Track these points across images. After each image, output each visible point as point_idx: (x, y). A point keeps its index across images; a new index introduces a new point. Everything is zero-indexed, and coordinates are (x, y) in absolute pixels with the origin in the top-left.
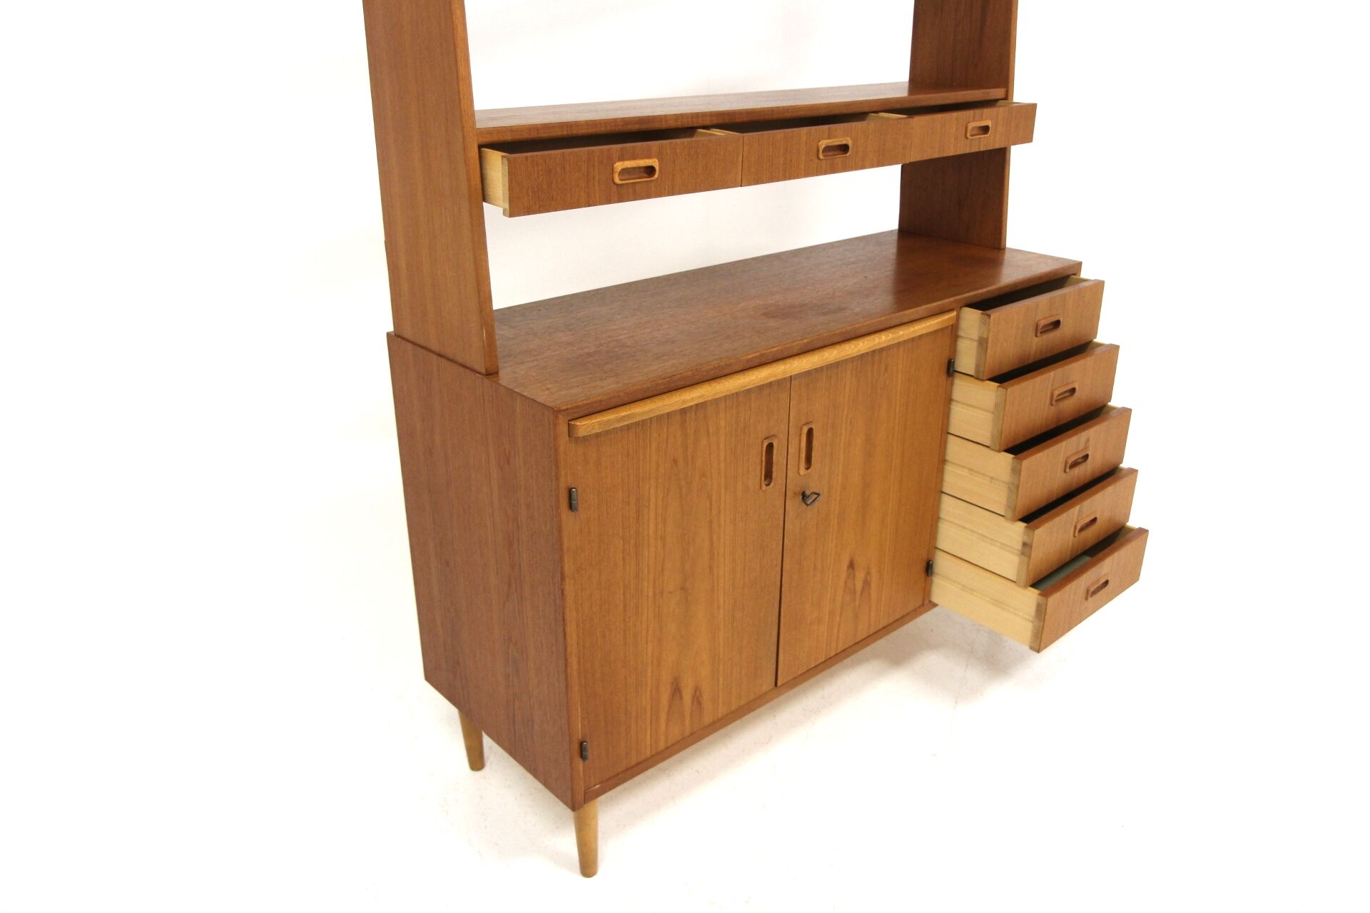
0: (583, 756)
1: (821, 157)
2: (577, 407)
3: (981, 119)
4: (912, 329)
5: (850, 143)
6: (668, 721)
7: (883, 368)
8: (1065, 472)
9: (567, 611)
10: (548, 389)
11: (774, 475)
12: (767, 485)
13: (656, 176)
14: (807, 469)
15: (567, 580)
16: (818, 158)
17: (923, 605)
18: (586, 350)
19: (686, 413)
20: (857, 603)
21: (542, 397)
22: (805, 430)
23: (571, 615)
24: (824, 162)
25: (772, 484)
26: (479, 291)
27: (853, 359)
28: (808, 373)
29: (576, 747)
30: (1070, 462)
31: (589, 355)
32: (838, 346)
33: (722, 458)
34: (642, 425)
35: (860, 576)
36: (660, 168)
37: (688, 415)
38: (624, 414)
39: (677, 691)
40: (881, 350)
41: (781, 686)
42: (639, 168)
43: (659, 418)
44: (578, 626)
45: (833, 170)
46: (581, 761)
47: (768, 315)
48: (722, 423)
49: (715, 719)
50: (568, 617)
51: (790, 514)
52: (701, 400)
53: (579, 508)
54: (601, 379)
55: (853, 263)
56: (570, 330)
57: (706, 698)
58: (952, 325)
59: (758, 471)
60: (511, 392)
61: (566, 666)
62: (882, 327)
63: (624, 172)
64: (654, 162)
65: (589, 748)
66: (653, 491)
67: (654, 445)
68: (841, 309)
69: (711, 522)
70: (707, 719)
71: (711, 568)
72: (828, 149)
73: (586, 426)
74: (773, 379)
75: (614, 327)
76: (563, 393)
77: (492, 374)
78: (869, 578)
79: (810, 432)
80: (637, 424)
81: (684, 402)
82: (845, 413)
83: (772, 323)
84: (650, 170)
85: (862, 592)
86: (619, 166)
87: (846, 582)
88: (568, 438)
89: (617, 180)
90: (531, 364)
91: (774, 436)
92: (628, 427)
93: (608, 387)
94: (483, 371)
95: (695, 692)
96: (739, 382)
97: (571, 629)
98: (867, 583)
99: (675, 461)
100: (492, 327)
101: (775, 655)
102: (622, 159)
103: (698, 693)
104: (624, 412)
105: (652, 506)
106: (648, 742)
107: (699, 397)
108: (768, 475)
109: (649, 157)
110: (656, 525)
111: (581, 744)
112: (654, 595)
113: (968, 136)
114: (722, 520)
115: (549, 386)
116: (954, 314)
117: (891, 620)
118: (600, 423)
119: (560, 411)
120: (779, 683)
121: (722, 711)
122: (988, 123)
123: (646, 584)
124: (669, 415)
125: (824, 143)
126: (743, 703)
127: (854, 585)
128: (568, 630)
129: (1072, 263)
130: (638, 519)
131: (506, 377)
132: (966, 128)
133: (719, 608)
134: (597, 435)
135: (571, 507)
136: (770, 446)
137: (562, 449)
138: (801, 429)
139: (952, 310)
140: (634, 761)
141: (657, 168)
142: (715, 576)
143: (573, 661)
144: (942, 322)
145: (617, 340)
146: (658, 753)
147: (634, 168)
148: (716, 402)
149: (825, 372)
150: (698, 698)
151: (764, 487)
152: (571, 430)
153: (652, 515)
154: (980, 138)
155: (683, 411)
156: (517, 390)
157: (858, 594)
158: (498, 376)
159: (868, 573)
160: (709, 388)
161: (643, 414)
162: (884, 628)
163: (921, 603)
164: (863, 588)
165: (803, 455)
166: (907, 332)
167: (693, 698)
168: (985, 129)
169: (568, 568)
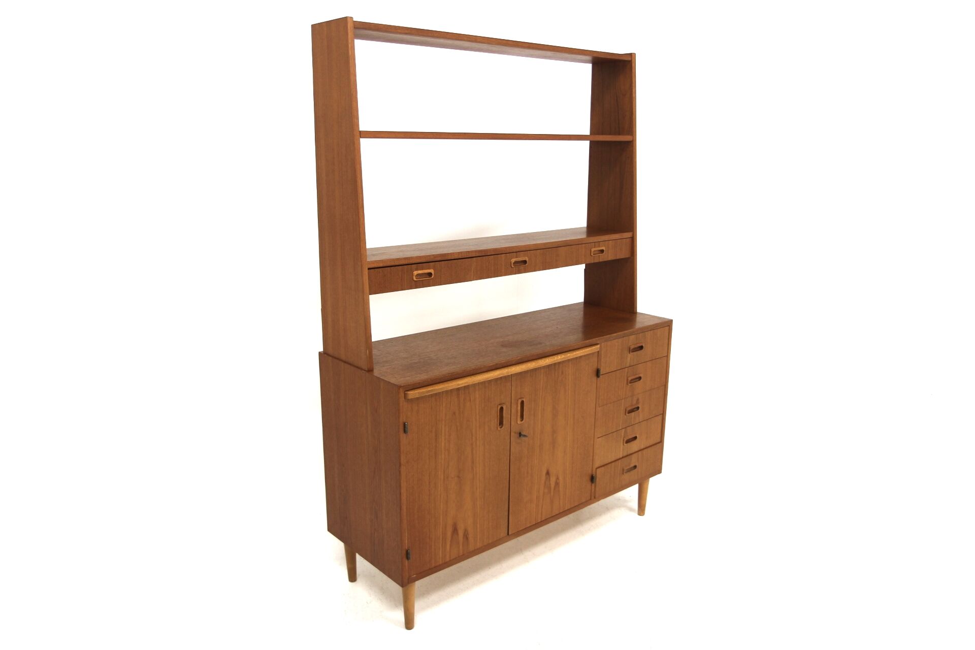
0: (408, 558)
1: (513, 266)
2: (409, 385)
3: (599, 246)
4: (575, 353)
5: (527, 260)
6: (451, 546)
7: (560, 373)
8: (625, 414)
9: (402, 481)
10: (396, 378)
11: (504, 423)
12: (501, 428)
13: (433, 277)
14: (522, 421)
15: (402, 467)
16: (511, 267)
17: (591, 499)
18: (414, 361)
19: (459, 390)
20: (552, 494)
21: (393, 381)
22: (520, 401)
23: (404, 485)
24: (514, 268)
25: (503, 428)
26: (366, 333)
27: (544, 367)
28: (521, 373)
29: (404, 552)
30: (628, 409)
31: (416, 363)
32: (536, 361)
33: (477, 412)
34: (437, 395)
35: (553, 480)
36: (434, 273)
37: (460, 391)
38: (429, 389)
39: (455, 530)
40: (559, 363)
41: (511, 535)
42: (425, 273)
43: (447, 392)
44: (407, 490)
45: (519, 272)
46: (407, 561)
47: (504, 345)
48: (477, 396)
49: (476, 548)
50: (402, 485)
51: (513, 444)
52: (466, 385)
53: (408, 433)
54: (420, 374)
55: (553, 320)
56: (406, 352)
57: (471, 537)
58: (598, 351)
59: (496, 421)
60: (378, 378)
61: (401, 509)
62: (559, 352)
63: (418, 275)
64: (432, 271)
65: (411, 554)
66: (443, 426)
67: (444, 405)
68: (540, 343)
69: (472, 444)
70: (471, 548)
71: (472, 468)
72: (516, 263)
73: (412, 394)
74: (502, 376)
75: (428, 351)
76: (402, 379)
77: (370, 370)
78: (558, 481)
79: (522, 403)
80: (436, 394)
81: (458, 385)
82: (541, 394)
83: (504, 350)
84: (430, 274)
85: (554, 489)
86: (415, 273)
87: (545, 483)
88: (404, 399)
89: (415, 279)
90: (388, 367)
91: (504, 403)
92: (432, 396)
93: (423, 377)
94: (367, 369)
95: (465, 533)
96: (485, 377)
97: (403, 491)
98: (557, 484)
99: (454, 413)
100: (371, 349)
101: (507, 517)
102: (417, 269)
103: (466, 533)
104: (430, 388)
105: (443, 434)
106: (441, 556)
107: (465, 383)
108: (501, 423)
109: (429, 269)
110: (445, 443)
111: (407, 551)
112: (444, 479)
113: (592, 254)
114: (478, 443)
115: (396, 376)
116: (599, 346)
117: (572, 506)
118: (419, 393)
119: (401, 387)
120: (510, 533)
121: (479, 545)
122: (603, 248)
123: (440, 473)
124: (451, 390)
125: (513, 260)
126: (490, 542)
127: (550, 484)
128: (402, 491)
129: (667, 320)
130: (436, 439)
131: (376, 373)
132: (591, 251)
133: (477, 488)
134: (418, 399)
135: (405, 431)
136: (502, 409)
137: (401, 405)
138: (518, 401)
139: (598, 344)
140: (433, 565)
141: (433, 273)
142: (475, 472)
143: (404, 507)
144: (592, 350)
145: (429, 357)
146: (445, 563)
147: (422, 274)
148: (474, 385)
149: (529, 373)
150: (466, 536)
151: (499, 429)
152: (405, 395)
153: (443, 438)
154: (599, 256)
155: (458, 389)
156: (381, 378)
157: (552, 491)
158: (373, 372)
159: (558, 478)
160: (470, 379)
161: (439, 389)
162: (568, 510)
163: (590, 498)
164: (555, 486)
165: (519, 414)
166: (572, 355)
167: (464, 535)
168: (602, 251)
169: (403, 460)
